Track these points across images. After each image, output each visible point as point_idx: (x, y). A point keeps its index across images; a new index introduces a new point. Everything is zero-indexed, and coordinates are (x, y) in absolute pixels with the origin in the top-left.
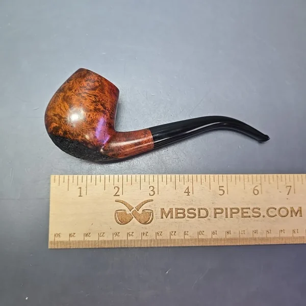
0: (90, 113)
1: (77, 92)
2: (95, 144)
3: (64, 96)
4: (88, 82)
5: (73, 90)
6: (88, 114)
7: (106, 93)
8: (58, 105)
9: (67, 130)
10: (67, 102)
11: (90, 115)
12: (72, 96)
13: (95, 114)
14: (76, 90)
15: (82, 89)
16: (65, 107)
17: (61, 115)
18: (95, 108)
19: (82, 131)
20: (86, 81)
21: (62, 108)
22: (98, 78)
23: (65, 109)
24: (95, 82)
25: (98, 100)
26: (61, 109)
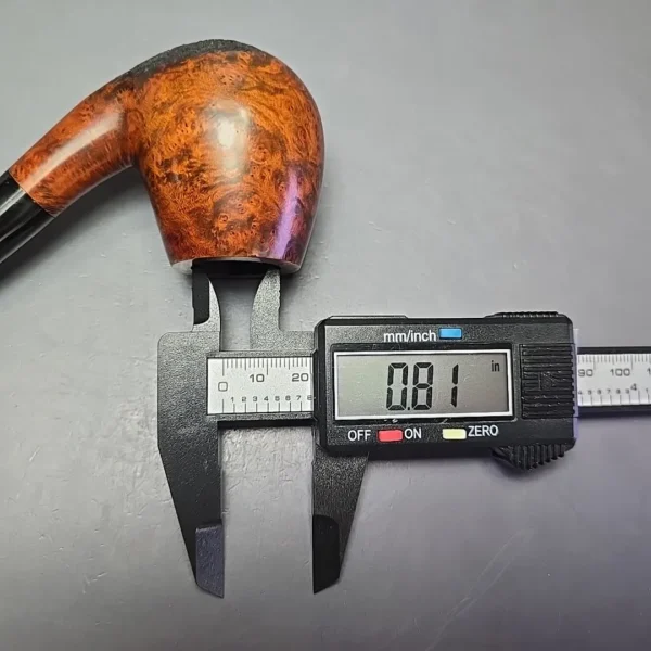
0: (195, 133)
1: (257, 175)
2: (151, 80)
3: (284, 152)
4: (243, 217)
5: (269, 176)
6: (198, 129)
7: (187, 219)
8: (286, 119)
9: (229, 65)
10: (268, 134)
11: (193, 128)
12: (261, 157)
13: (183, 141)
14: (263, 177)
15: (251, 189)
16: (266, 118)
17: (266, 94)
18: (190, 157)
19: (192, 80)
20: (252, 218)
21: (272, 113)
22: (227, 243)
23: (260, 113)
24: (229, 229)
25: (195, 183)
26: (272, 108)
